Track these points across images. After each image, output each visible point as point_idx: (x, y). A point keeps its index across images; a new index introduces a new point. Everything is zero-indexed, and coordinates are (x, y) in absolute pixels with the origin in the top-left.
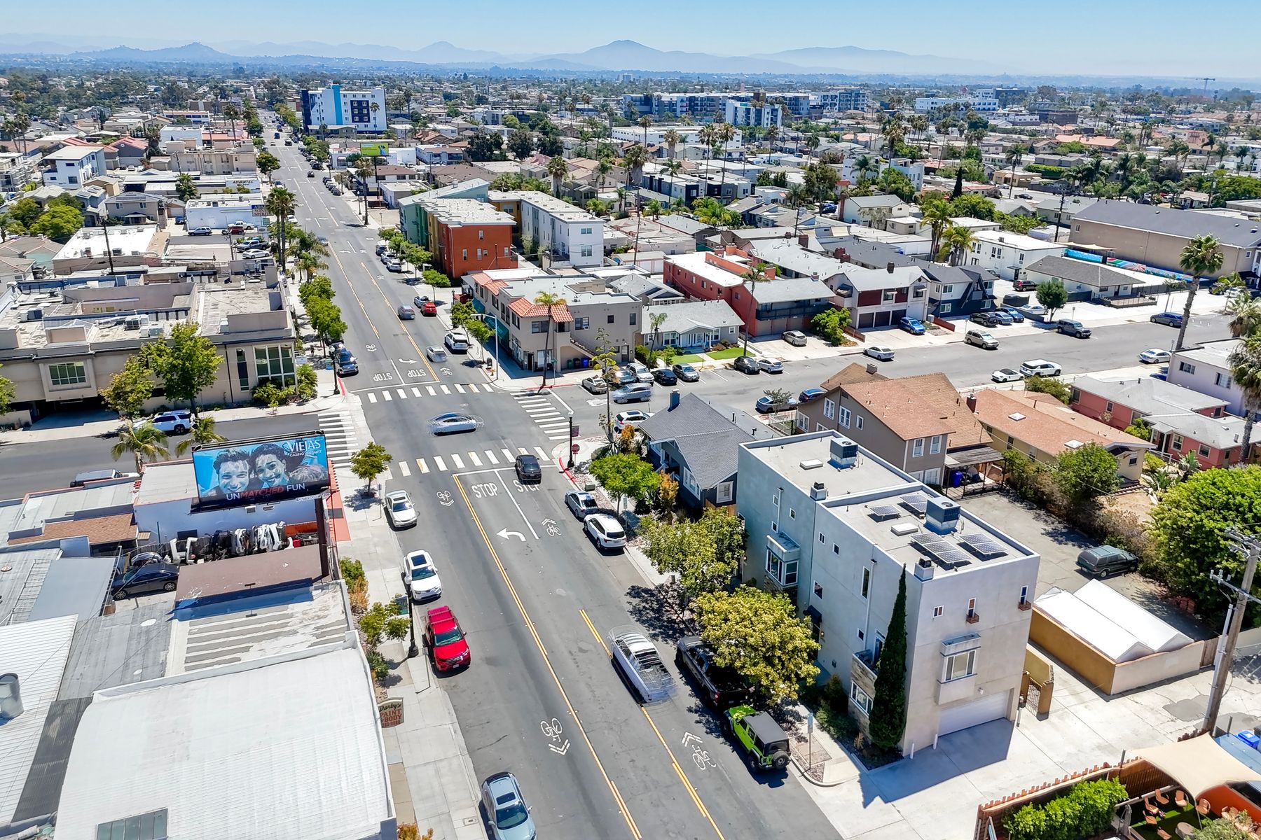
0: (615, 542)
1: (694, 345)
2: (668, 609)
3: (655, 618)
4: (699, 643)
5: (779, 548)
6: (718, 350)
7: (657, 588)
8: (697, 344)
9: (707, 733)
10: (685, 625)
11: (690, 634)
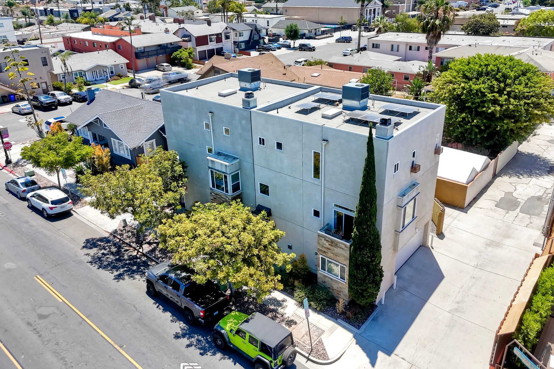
0: (61, 207)
1: (97, 79)
2: (127, 248)
3: (116, 260)
4: (167, 268)
5: (221, 164)
6: (115, 80)
7: (111, 234)
8: (99, 78)
9: (202, 354)
10: (147, 257)
11: (153, 263)
